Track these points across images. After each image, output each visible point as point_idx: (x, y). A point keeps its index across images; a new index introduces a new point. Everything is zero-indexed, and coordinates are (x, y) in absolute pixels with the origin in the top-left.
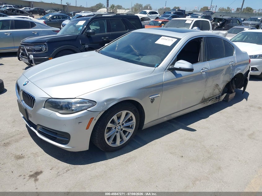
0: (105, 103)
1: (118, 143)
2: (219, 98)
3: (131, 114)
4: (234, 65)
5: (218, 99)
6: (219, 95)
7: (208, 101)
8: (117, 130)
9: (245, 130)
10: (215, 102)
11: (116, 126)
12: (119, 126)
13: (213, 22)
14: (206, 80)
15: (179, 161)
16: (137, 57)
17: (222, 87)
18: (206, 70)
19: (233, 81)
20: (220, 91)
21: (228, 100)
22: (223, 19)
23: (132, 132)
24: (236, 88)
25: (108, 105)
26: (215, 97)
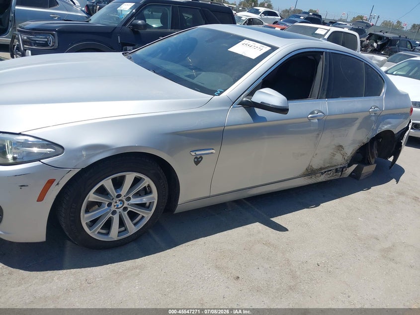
0: (84, 153)
1: (114, 234)
2: (342, 171)
3: (147, 181)
4: (378, 113)
5: (340, 173)
6: (342, 166)
7: (319, 175)
8: (113, 208)
9: (378, 240)
10: (332, 178)
11: (111, 201)
12: (119, 203)
13: (367, 39)
14: (318, 134)
15: (228, 288)
16: (188, 73)
17: (350, 150)
18: (320, 116)
19: (375, 143)
20: (346, 158)
21: (360, 176)
22: (384, 37)
23: (148, 217)
24: (379, 156)
25: (89, 157)
26: (334, 168)
